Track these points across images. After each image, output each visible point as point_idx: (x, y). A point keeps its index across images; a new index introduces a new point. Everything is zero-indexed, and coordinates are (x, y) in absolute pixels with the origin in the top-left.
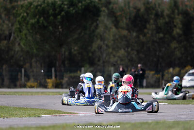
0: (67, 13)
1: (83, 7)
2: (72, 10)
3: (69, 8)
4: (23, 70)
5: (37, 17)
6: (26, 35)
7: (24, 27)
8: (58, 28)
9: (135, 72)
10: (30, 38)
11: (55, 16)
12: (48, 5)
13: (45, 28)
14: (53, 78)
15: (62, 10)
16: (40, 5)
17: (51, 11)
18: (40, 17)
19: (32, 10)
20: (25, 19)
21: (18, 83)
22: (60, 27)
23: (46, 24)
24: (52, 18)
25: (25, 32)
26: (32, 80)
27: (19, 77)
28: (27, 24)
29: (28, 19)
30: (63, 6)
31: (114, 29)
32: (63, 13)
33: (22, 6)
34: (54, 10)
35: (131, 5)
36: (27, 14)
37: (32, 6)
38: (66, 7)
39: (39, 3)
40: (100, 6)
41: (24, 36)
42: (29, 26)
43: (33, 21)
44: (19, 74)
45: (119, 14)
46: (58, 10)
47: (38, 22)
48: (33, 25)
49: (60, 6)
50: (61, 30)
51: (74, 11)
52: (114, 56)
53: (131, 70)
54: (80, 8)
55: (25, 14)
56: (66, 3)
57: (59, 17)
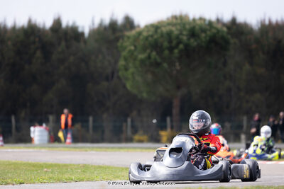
0: (187, 46)
1: (208, 38)
2: (193, 43)
3: (189, 39)
4: (129, 120)
5: (148, 51)
6: (133, 74)
7: (131, 65)
8: (175, 66)
9: (274, 121)
10: (138, 78)
11: (171, 49)
12: (162, 35)
13: (158, 64)
14: (169, 130)
15: (180, 42)
16: (152, 36)
17: (166, 44)
18: (152, 51)
19: (141, 43)
20: (132, 54)
21: (123, 136)
22: (177, 64)
23: (159, 60)
24: (166, 52)
25: (131, 70)
26: (141, 132)
27: (124, 128)
28: (135, 59)
29: (136, 53)
30: (181, 37)
31: (247, 67)
32: (181, 46)
33: (129, 38)
34: (170, 41)
35: (270, 35)
36: (135, 46)
37: (141, 37)
38: (185, 38)
39: (150, 33)
40: (229, 37)
41: (130, 76)
42: (137, 63)
43: (142, 56)
44: (124, 124)
45: (254, 46)
46: (174, 42)
47: (149, 57)
48: (142, 61)
49: (177, 37)
50: (178, 68)
51: (195, 44)
52: (247, 102)
53: (268, 120)
54: (204, 40)
55: (132, 48)
56: (185, 33)
57: (176, 51)
